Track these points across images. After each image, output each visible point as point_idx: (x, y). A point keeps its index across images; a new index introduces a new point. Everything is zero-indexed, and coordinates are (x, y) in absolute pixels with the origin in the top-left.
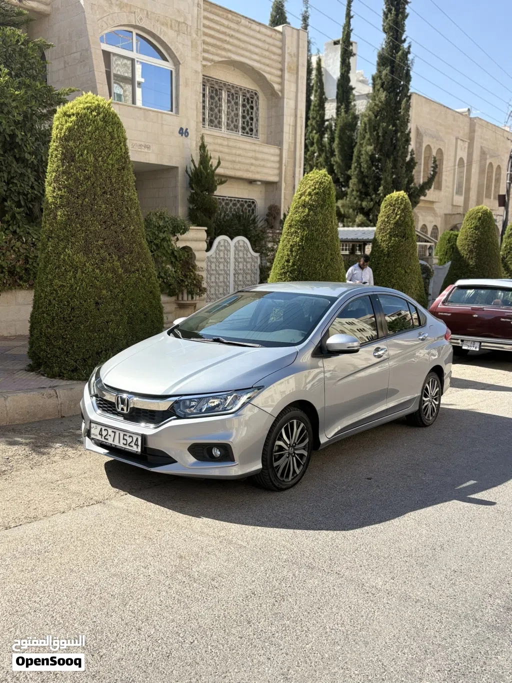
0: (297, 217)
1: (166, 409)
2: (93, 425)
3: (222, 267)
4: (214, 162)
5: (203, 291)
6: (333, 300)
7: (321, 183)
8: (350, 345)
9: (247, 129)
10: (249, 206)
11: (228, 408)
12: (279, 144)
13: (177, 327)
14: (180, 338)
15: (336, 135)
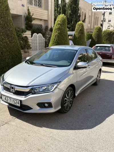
0: (57, 27)
1: (28, 91)
2: (2, 96)
3: (35, 42)
4: (31, 14)
5: (31, 48)
6: (77, 51)
7: (63, 18)
8: (85, 65)
9: (39, 6)
10: (41, 26)
11: (50, 89)
12: (48, 10)
13: (28, 60)
14: (29, 64)
15: (61, 8)
